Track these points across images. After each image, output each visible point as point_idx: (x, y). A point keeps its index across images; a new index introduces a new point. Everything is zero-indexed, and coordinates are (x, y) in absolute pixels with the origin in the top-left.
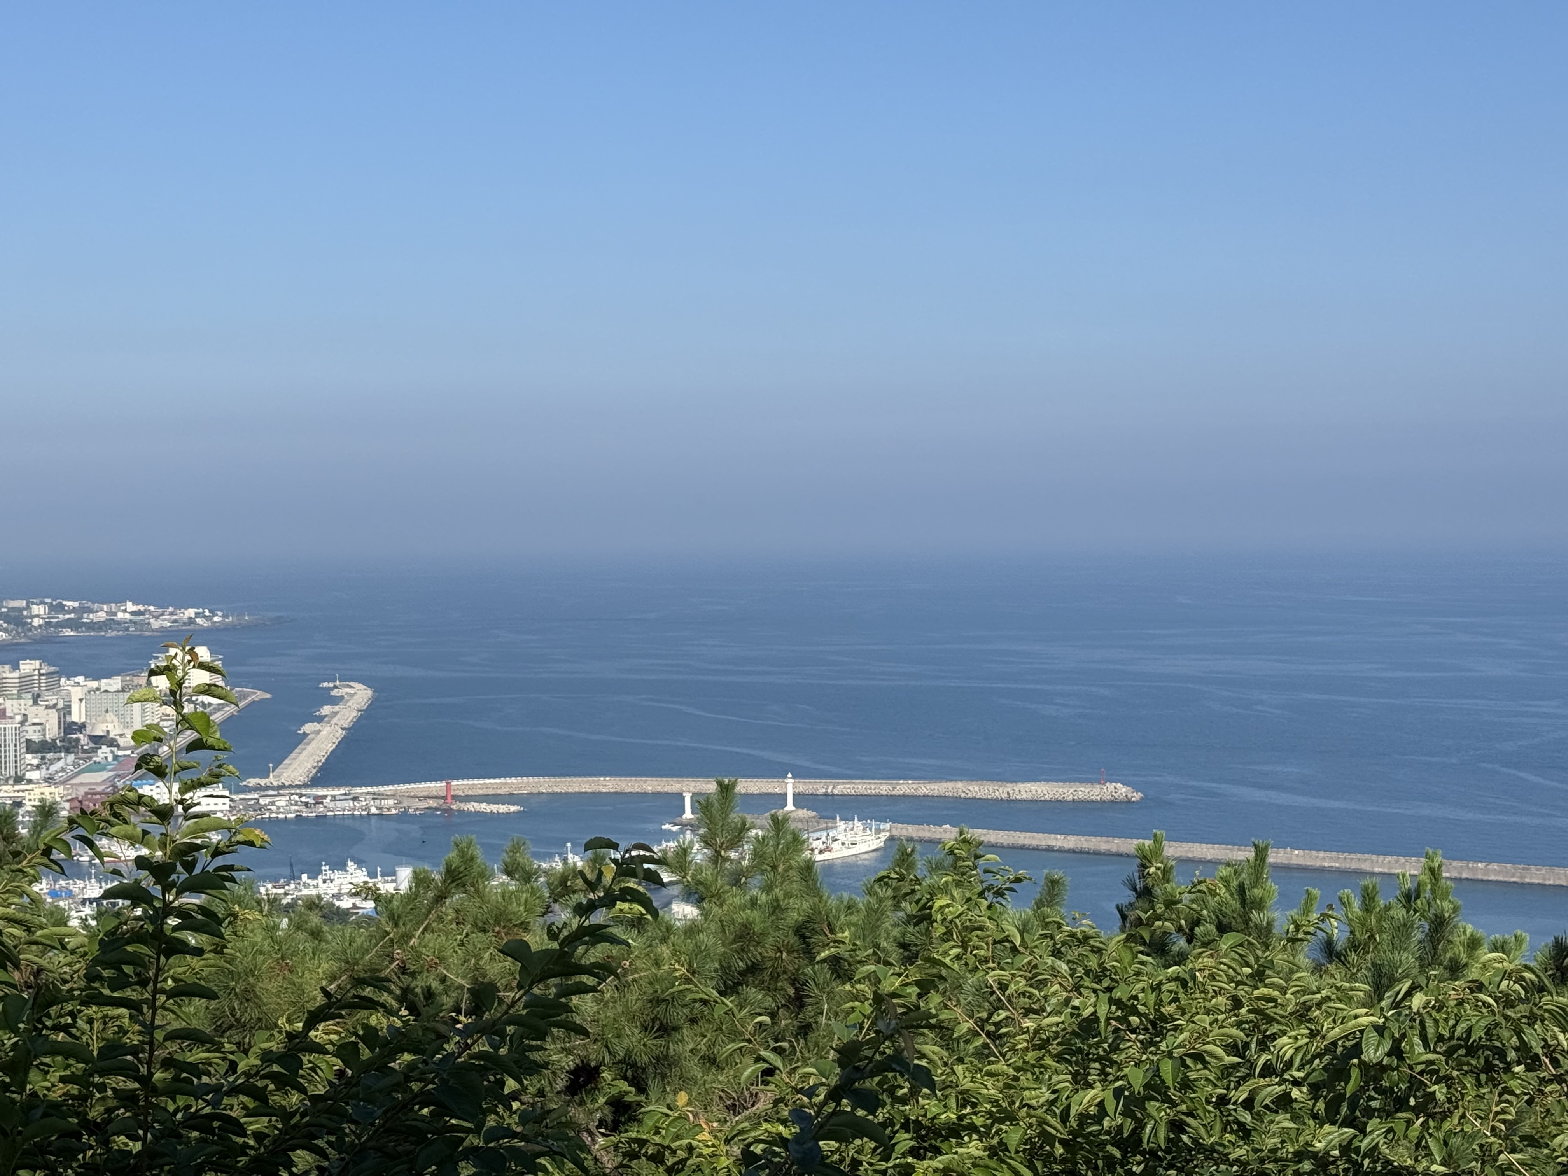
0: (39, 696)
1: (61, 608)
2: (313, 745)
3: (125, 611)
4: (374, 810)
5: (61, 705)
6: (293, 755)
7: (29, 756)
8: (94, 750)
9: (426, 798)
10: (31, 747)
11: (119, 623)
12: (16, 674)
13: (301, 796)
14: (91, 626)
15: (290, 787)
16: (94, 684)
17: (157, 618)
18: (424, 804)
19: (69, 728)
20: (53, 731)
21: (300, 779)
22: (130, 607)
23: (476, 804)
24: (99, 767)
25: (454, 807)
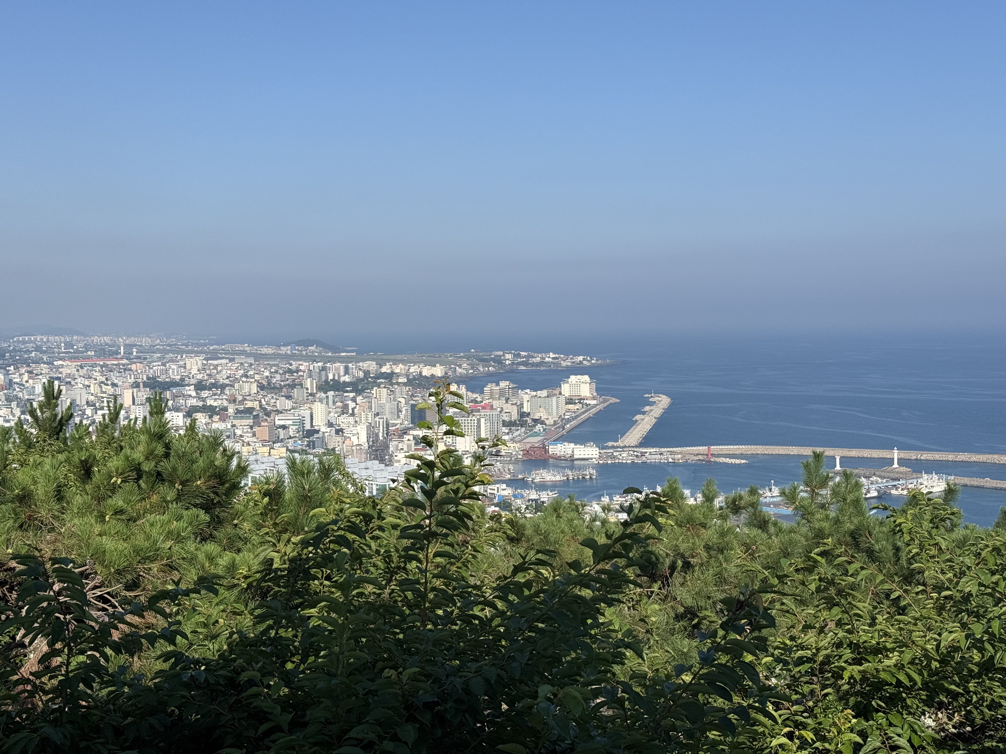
0: (508, 398)
1: (519, 356)
2: (640, 426)
3: (549, 357)
4: (670, 460)
5: (518, 404)
6: (630, 431)
7: (504, 428)
8: (534, 426)
9: (698, 455)
10: (505, 424)
11: (546, 363)
12: (498, 388)
13: (634, 451)
14: (533, 364)
15: (629, 447)
16: (534, 393)
17: (564, 361)
18: (696, 458)
19: (523, 415)
20: (515, 416)
21: (634, 443)
22: (552, 355)
23: (723, 459)
24: (536, 434)
25: (712, 460)
